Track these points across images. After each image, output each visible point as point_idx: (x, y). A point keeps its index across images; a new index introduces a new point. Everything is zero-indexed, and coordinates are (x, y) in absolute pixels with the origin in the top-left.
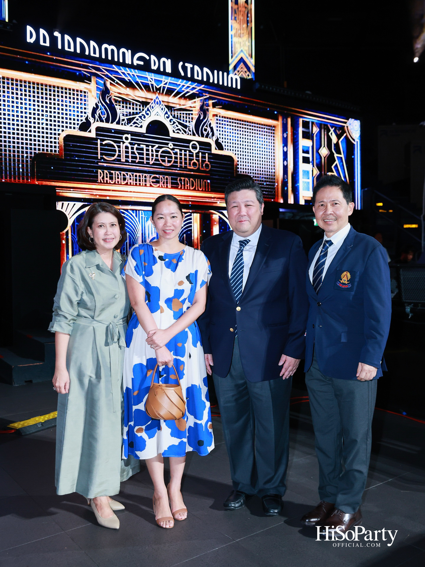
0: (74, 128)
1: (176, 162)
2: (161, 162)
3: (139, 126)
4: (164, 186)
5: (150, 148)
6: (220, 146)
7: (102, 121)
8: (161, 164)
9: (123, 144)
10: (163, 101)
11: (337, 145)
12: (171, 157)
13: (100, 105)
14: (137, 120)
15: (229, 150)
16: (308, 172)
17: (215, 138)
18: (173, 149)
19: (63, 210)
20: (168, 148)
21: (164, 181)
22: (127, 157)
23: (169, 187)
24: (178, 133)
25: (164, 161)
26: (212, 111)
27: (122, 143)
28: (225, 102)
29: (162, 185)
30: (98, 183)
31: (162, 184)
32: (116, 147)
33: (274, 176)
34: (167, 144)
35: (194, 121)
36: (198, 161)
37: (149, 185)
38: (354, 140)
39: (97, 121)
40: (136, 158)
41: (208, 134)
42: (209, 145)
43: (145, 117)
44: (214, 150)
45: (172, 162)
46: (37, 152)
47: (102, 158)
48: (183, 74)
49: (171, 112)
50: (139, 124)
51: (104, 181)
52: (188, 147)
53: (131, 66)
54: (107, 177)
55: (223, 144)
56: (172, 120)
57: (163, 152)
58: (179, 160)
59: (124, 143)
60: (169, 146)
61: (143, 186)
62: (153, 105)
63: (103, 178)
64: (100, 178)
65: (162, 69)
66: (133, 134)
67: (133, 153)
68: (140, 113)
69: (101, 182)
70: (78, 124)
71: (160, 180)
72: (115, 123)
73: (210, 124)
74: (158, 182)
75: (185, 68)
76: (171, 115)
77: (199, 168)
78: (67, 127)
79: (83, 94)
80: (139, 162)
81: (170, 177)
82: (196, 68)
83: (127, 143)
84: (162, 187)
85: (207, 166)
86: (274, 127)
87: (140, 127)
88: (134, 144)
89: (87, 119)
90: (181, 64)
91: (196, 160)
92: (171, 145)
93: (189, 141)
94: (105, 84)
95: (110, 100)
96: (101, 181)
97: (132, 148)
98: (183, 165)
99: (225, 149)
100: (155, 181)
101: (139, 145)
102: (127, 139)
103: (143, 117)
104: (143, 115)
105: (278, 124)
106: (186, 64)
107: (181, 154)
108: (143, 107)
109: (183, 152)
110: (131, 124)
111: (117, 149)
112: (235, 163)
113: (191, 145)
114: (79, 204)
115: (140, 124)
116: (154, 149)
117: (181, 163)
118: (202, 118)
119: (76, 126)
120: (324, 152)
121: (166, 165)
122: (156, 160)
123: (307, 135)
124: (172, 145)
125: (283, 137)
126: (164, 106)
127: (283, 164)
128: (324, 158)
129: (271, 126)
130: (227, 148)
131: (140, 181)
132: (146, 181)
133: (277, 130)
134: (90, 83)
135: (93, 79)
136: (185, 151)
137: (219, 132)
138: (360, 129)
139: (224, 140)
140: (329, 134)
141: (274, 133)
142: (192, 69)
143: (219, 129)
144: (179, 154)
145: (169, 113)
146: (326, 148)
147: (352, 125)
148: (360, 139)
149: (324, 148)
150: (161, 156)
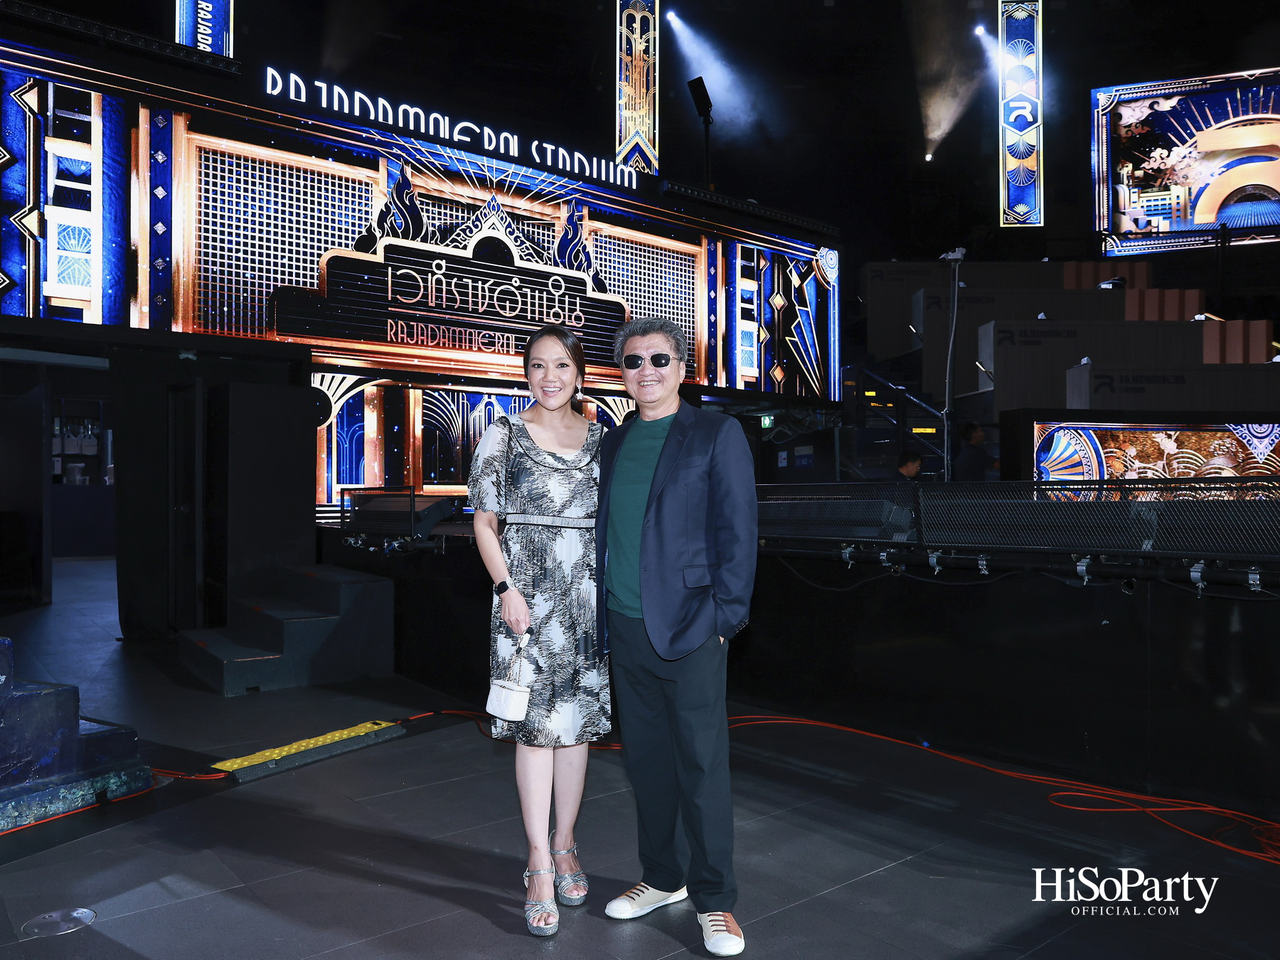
0: (347, 246)
1: (526, 310)
2: (498, 310)
3: (461, 246)
4: (503, 350)
5: (480, 284)
6: (600, 285)
7: (396, 235)
8: (498, 312)
9: (432, 276)
10: (503, 205)
11: (800, 290)
12: (516, 302)
13: (393, 208)
14: (458, 235)
15: (616, 292)
16: (751, 334)
17: (592, 272)
18: (519, 288)
19: (324, 388)
20: (512, 285)
21: (503, 343)
22: (439, 298)
23: (511, 353)
24: (529, 260)
25: (503, 308)
26: (588, 225)
27: (430, 274)
28: (610, 210)
29: (499, 350)
30: (386, 341)
31: (500, 348)
32: (420, 280)
33: (693, 339)
34: (510, 279)
35: (557, 241)
36: (563, 309)
37: (476, 349)
38: (828, 283)
39: (388, 235)
40: (455, 300)
41: (580, 265)
42: (582, 282)
43: (471, 231)
44: (591, 293)
45: (518, 310)
46: (279, 284)
47: (394, 299)
48: (538, 160)
49: (518, 224)
50: (461, 244)
51: (397, 339)
52: (546, 285)
53: (449, 143)
54: (402, 333)
55: (607, 282)
56: (518, 237)
57: (502, 292)
58: (529, 308)
59: (434, 274)
60: (513, 282)
61: (465, 349)
62: (487, 211)
63: (396, 334)
64: (390, 334)
65: (502, 151)
66: (449, 259)
67: (449, 292)
68: (463, 224)
69: (392, 341)
70: (353, 239)
71: (497, 340)
72: (419, 239)
73: (585, 247)
74: (493, 344)
75: (541, 151)
76: (518, 229)
77: (563, 323)
78: (333, 243)
79: (364, 187)
80: (460, 309)
81: (513, 335)
82: (562, 151)
83: (439, 274)
84: (499, 352)
85: (578, 318)
86: (693, 256)
87: (462, 248)
88: (452, 277)
89: (369, 229)
90: (536, 143)
91: (559, 307)
92: (516, 281)
93: (547, 276)
94: (402, 171)
96: (391, 338)
97: (449, 284)
98: (537, 316)
99: (610, 290)
100: (487, 341)
101: (460, 278)
102: (439, 267)
103: (467, 231)
104: (468, 227)
105: (701, 251)
106: (545, 145)
107: (533, 297)
108: (469, 213)
109: (537, 294)
110: (448, 242)
111: (422, 284)
112: (626, 315)
113: (550, 282)
114: (351, 379)
115: (464, 243)
116: (486, 286)
117: (533, 312)
118: (570, 237)
119: (350, 242)
120: (778, 301)
121: (508, 315)
122: (490, 305)
123: (748, 273)
124: (518, 281)
125: (709, 273)
126: (506, 214)
127: (709, 320)
128: (779, 311)
129: (689, 255)
130: (612, 288)
131: (460, 341)
132: (471, 341)
133: (699, 262)
134: (376, 169)
135: (382, 163)
136: (541, 292)
137: (599, 262)
138: (837, 265)
139: (607, 276)
140: (787, 271)
141: (693, 267)
142: (554, 153)
143: (599, 256)
144: (529, 297)
145: (513, 226)
146: (781, 296)
147: (824, 257)
148: (837, 282)
149: (779, 294)
150: (499, 299)
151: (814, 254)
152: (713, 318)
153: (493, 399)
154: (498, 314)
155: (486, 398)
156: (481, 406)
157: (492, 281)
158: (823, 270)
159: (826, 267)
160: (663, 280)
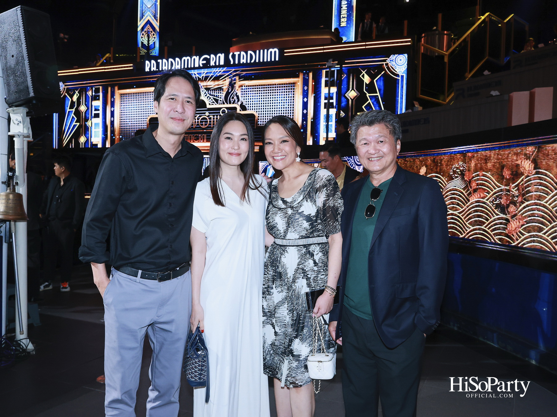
1: (210, 124)
4: (202, 141)
6: (243, 108)
10: (203, 86)
11: (370, 85)
12: (207, 122)
15: (251, 109)
16: (331, 115)
17: (239, 103)
18: (209, 116)
20: (205, 115)
21: (202, 138)
23: (204, 141)
24: (212, 104)
25: (202, 125)
26: (238, 83)
28: (249, 74)
35: (224, 95)
38: (398, 75)
41: (235, 101)
42: (235, 108)
45: (208, 124)
48: (232, 62)
52: (219, 113)
53: (199, 68)
55: (247, 106)
56: (209, 96)
57: (202, 119)
58: (212, 123)
60: (206, 114)
65: (217, 63)
71: (200, 137)
73: (236, 93)
74: (198, 139)
75: (233, 57)
78: (150, 114)
81: (206, 135)
84: (200, 142)
86: (294, 83)
93: (220, 109)
99: (248, 109)
100: (196, 138)
105: (299, 81)
107: (214, 119)
109: (215, 117)
112: (256, 119)
113: (221, 111)
118: (230, 91)
120: (352, 94)
121: (204, 127)
122: (197, 125)
124: (208, 113)
125: (304, 90)
126: (204, 89)
127: (303, 113)
128: (352, 100)
132: (191, 139)
133: (298, 86)
136: (217, 116)
137: (243, 98)
138: (407, 62)
139: (247, 103)
140: (361, 76)
141: (294, 89)
142: (239, 55)
143: (243, 95)
144: (212, 119)
145: (207, 93)
146: (354, 91)
147: (394, 60)
148: (406, 73)
149: (353, 91)
150: (201, 122)
151: (385, 61)
152: (305, 111)
154: (200, 127)
157: (198, 115)
158: (393, 68)
159: (395, 66)
160: (276, 99)
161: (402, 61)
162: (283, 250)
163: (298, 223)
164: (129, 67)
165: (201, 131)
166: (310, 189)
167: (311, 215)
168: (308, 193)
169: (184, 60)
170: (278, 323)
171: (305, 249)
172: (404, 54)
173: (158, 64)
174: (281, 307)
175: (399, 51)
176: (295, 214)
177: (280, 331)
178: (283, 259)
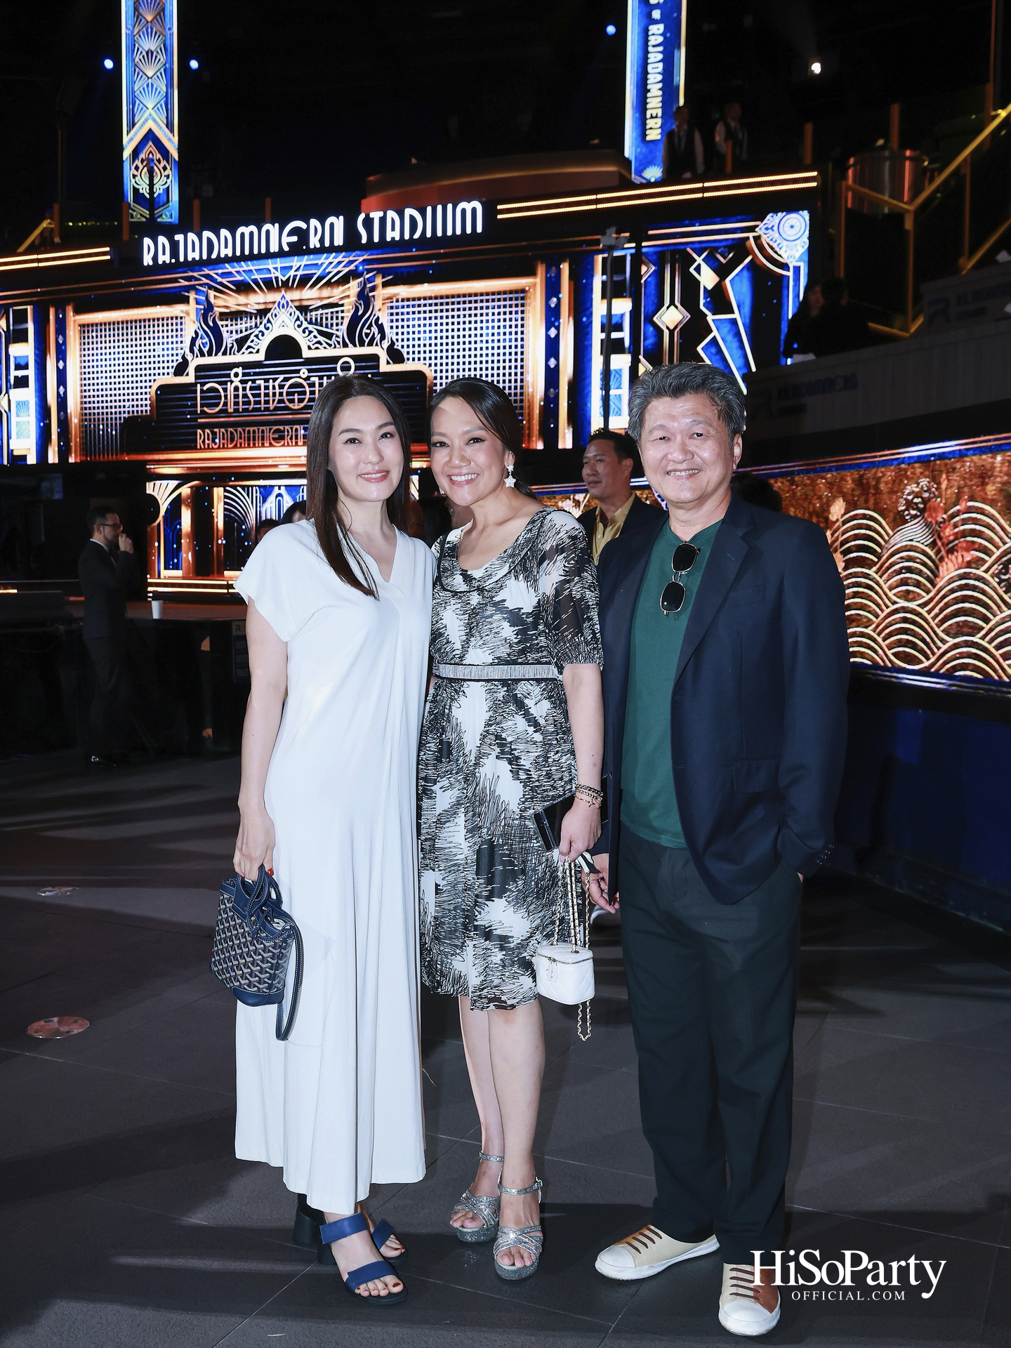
0: (169, 374)
2: (288, 404)
3: (254, 351)
4: (293, 442)
6: (396, 356)
7: (202, 355)
8: (287, 406)
9: (231, 384)
10: (291, 301)
11: (717, 291)
12: (304, 393)
13: (201, 333)
14: (253, 341)
15: (416, 359)
16: (618, 372)
17: (386, 344)
18: (308, 378)
19: (155, 494)
20: (300, 377)
21: (292, 436)
22: (236, 404)
24: (317, 348)
25: (292, 401)
26: (381, 293)
27: (229, 383)
28: (409, 270)
30: (197, 449)
31: (290, 441)
32: (221, 391)
33: (522, 394)
34: (298, 371)
35: (346, 322)
37: (268, 445)
38: (785, 266)
40: (249, 403)
41: (373, 338)
42: (375, 358)
43: (263, 335)
44: (384, 367)
45: (306, 400)
46: (127, 415)
47: (203, 411)
49: (306, 315)
50: (254, 349)
51: (205, 445)
52: (335, 370)
53: (279, 253)
54: (209, 439)
55: (404, 351)
56: (307, 328)
57: (291, 387)
59: (232, 382)
60: (301, 374)
61: (259, 447)
62: (276, 312)
63: (204, 442)
64: (199, 441)
66: (245, 365)
67: (244, 396)
68: (256, 329)
69: (201, 448)
70: (173, 367)
71: (286, 433)
72: (220, 353)
73: (377, 319)
74: (282, 438)
76: (306, 320)
78: (159, 374)
79: (179, 321)
80: (253, 410)
83: (236, 382)
84: (288, 445)
86: (523, 291)
87: (257, 353)
88: (246, 382)
89: (183, 357)
92: (304, 372)
93: (335, 360)
94: (207, 298)
95: (214, 321)
96: (201, 445)
97: (244, 389)
99: (408, 359)
100: (277, 436)
101: (253, 382)
102: (236, 375)
103: (260, 336)
104: (260, 331)
105: (535, 284)
108: (261, 318)
110: (243, 350)
111: (223, 394)
112: (428, 383)
113: (338, 366)
114: (174, 483)
115: (256, 348)
116: (276, 384)
118: (360, 314)
119: (170, 371)
120: (671, 317)
121: (296, 407)
122: (280, 401)
123: (611, 292)
124: (306, 372)
125: (548, 306)
126: (294, 309)
127: (547, 366)
128: (671, 332)
129: (517, 292)
130: (411, 356)
131: (254, 439)
132: (263, 438)
133: (532, 297)
134: (187, 302)
135: (192, 296)
137: (395, 330)
138: (807, 232)
139: (405, 343)
140: (692, 270)
141: (523, 305)
142: (383, 221)
143: (394, 324)
144: (317, 385)
145: (302, 318)
146: (676, 307)
147: (775, 228)
148: (806, 258)
149: (672, 307)
150: (288, 394)
151: (752, 229)
152: (552, 363)
153: (283, 491)
154: (287, 408)
155: (276, 491)
156: (272, 498)
157: (282, 377)
158: (772, 248)
159: (778, 242)
160: (479, 332)
161: (797, 228)
162: (455, 690)
163: (491, 627)
164: (99, 254)
165: (290, 416)
166: (527, 553)
167: (522, 611)
168: (521, 560)
169: (243, 235)
170: (440, 863)
171: (505, 689)
172: (801, 212)
173: (174, 246)
174: (447, 825)
175: (787, 202)
176: (486, 605)
177: (445, 882)
178: (456, 712)
